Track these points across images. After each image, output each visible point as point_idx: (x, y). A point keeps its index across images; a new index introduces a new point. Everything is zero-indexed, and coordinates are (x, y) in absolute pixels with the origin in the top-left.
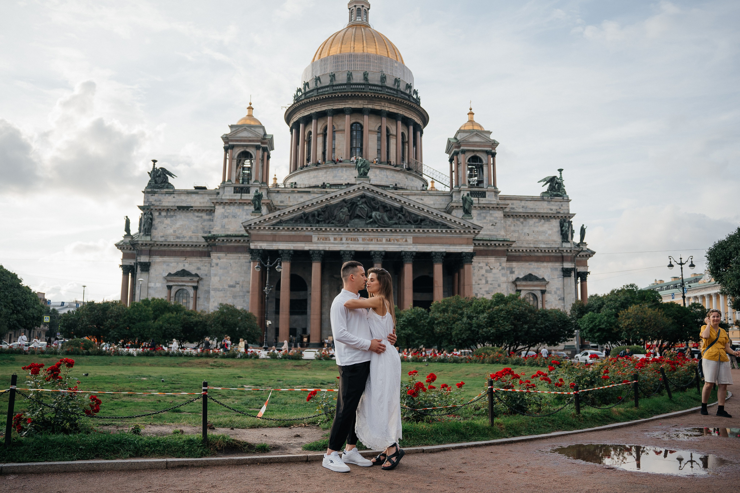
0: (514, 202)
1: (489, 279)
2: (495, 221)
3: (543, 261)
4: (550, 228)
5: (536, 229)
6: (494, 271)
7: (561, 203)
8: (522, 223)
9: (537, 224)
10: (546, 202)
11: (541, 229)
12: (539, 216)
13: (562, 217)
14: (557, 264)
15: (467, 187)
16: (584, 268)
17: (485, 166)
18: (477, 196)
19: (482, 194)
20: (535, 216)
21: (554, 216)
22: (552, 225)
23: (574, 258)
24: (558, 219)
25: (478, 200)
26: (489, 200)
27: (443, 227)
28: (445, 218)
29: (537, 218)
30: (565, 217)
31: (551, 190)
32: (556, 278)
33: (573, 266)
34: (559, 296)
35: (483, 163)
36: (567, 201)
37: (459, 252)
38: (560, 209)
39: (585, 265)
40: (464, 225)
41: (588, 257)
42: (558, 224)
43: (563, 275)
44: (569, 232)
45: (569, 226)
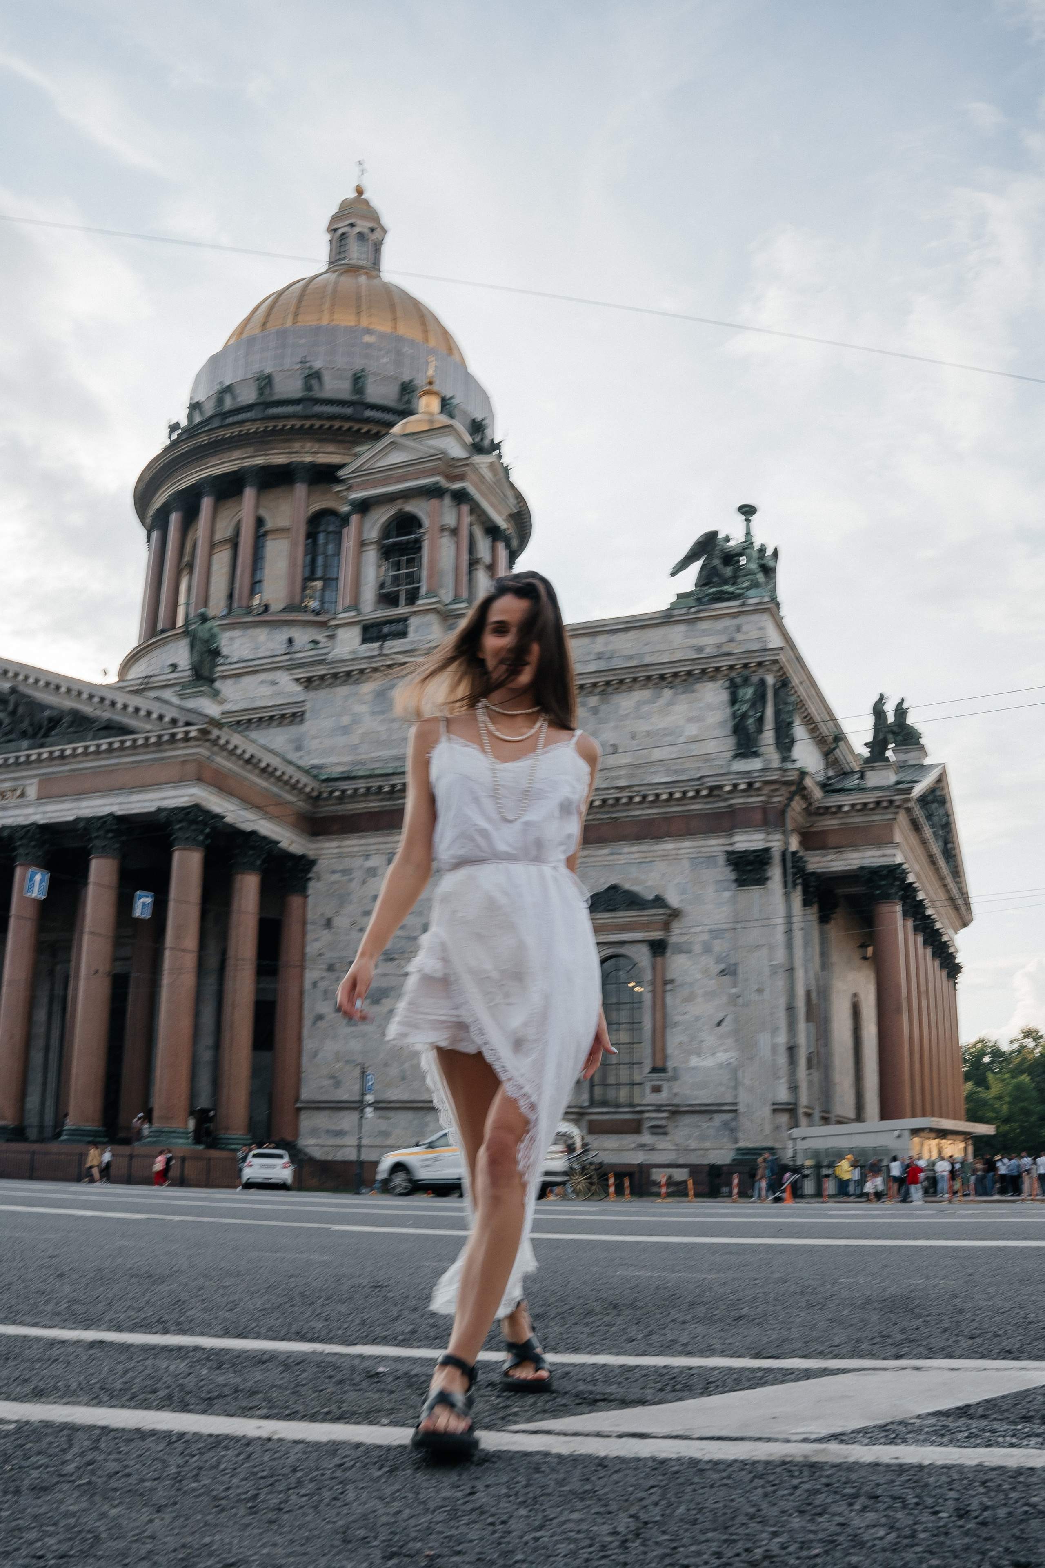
3: (659, 837)
4: (693, 714)
5: (643, 726)
7: (736, 622)
8: (595, 711)
9: (646, 708)
10: (681, 628)
11: (660, 723)
12: (649, 678)
13: (731, 667)
14: (713, 842)
15: (353, 613)
16: (878, 853)
17: (426, 537)
18: (383, 638)
19: (400, 626)
20: (635, 680)
21: (704, 671)
22: (701, 705)
23: (783, 813)
24: (719, 676)
25: (381, 648)
26: (414, 642)
27: (102, 733)
28: (113, 704)
29: (644, 687)
30: (746, 666)
31: (705, 585)
32: (710, 892)
33: (775, 843)
34: (719, 960)
35: (422, 531)
36: (759, 610)
37: (153, 809)
38: (731, 640)
39: (884, 840)
40: (161, 717)
41: (892, 810)
42: (724, 696)
43: (736, 881)
44: (761, 720)
45: (760, 697)
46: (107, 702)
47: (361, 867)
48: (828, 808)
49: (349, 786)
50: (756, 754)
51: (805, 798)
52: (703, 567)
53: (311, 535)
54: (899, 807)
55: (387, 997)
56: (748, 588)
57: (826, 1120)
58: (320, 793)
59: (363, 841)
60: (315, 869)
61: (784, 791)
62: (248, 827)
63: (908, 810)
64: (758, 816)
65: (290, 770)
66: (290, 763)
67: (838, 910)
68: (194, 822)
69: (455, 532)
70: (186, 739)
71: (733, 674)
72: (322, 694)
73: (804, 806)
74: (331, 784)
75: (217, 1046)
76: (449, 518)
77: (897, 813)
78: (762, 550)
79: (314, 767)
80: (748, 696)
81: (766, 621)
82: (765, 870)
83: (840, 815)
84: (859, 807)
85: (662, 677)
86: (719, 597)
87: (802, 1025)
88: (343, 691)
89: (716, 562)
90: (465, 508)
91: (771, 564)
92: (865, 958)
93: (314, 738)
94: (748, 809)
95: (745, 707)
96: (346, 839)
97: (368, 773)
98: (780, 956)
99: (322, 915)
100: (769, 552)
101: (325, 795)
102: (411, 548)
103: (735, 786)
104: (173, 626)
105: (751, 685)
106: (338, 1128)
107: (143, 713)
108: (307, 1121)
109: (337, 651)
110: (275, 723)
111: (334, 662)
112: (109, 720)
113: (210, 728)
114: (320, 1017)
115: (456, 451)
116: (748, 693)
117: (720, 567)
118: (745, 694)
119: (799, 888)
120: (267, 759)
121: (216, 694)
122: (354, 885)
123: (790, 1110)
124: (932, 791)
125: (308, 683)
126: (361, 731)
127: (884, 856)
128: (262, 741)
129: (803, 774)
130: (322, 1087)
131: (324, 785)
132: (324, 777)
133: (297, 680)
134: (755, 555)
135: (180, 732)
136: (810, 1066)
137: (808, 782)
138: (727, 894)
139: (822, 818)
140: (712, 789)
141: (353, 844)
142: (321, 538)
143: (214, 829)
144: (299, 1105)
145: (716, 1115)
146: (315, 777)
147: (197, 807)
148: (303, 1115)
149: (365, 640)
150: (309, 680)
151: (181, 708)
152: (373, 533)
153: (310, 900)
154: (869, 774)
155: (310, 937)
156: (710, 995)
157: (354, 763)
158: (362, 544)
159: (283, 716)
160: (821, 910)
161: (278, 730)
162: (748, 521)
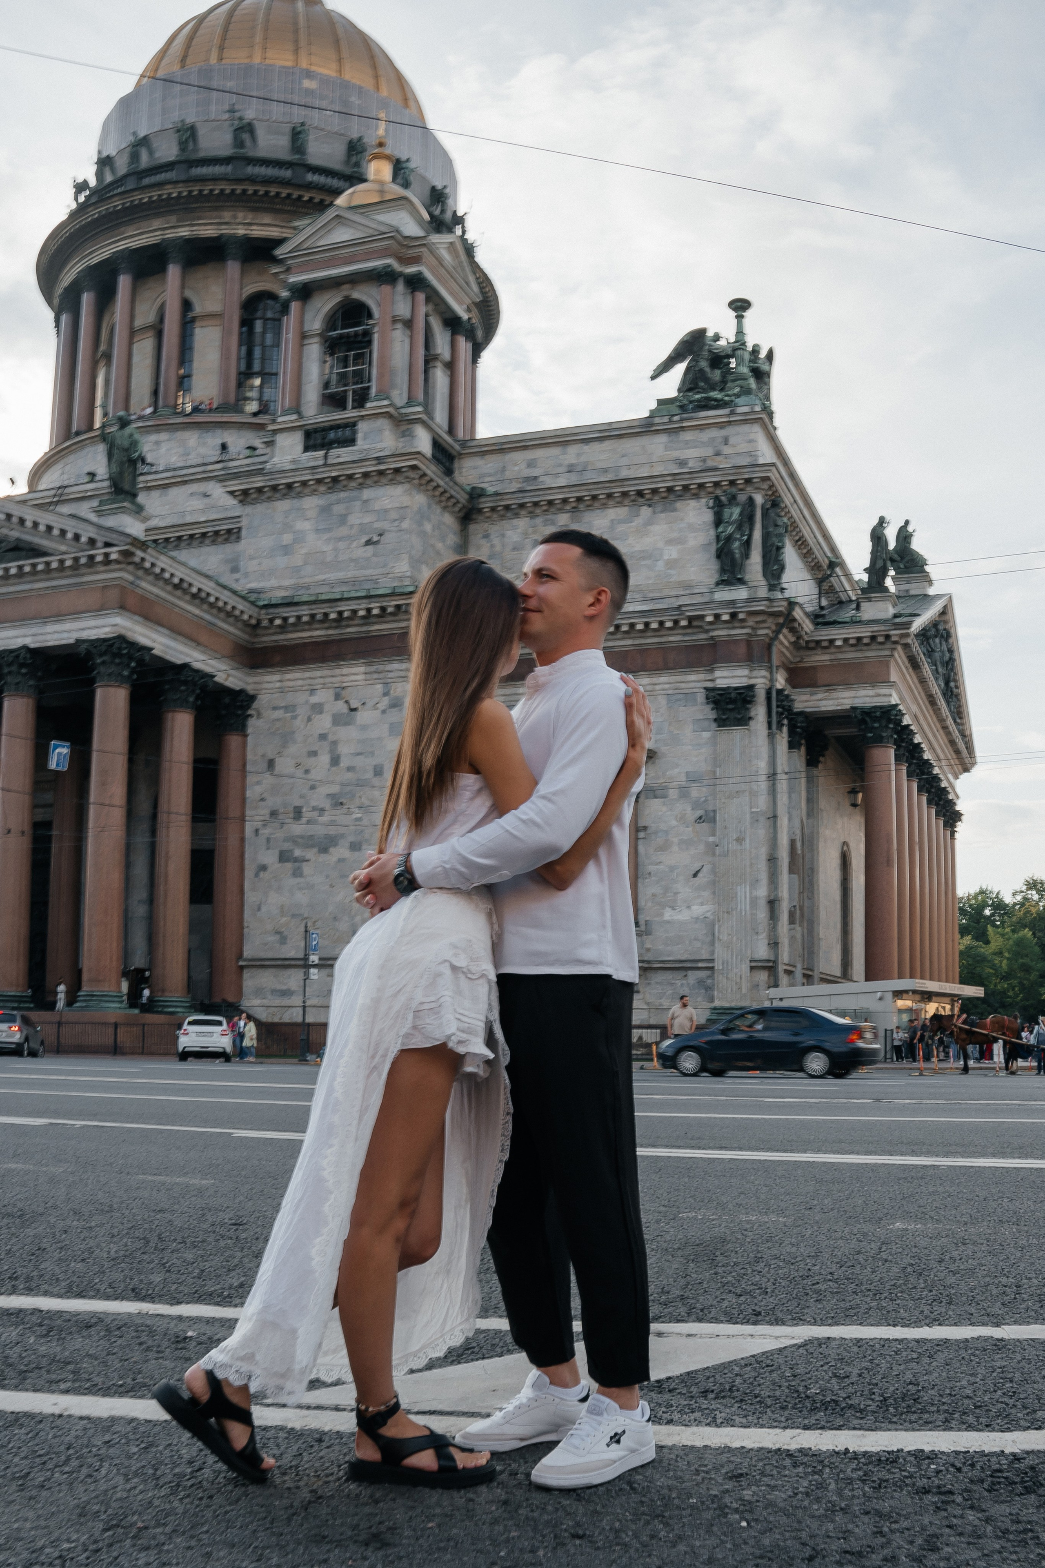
0: (539, 453)
1: (344, 750)
2: (377, 525)
4: (675, 535)
6: (364, 716)
7: (725, 432)
10: (663, 438)
11: (636, 544)
12: (625, 494)
13: (717, 484)
14: (693, 677)
15: (294, 417)
16: (871, 692)
17: (376, 329)
18: (327, 445)
19: (348, 432)
20: (610, 496)
21: (686, 488)
22: (683, 525)
23: (769, 647)
24: (702, 493)
25: (326, 457)
26: (362, 451)
27: (10, 554)
28: (22, 521)
29: (620, 504)
30: (732, 483)
31: (690, 390)
32: (688, 732)
33: (759, 679)
34: (696, 805)
35: (371, 322)
36: (748, 420)
37: (72, 641)
38: (718, 454)
39: (880, 679)
40: (77, 537)
41: (889, 645)
42: (708, 516)
43: (715, 720)
44: (748, 544)
45: (748, 518)
46: (15, 520)
47: (307, 702)
48: (818, 642)
49: (291, 614)
50: (741, 582)
51: (793, 630)
52: (688, 370)
53: (247, 323)
54: (896, 643)
55: (336, 845)
56: (738, 396)
57: (808, 978)
58: (259, 622)
59: (307, 674)
60: (255, 705)
61: (771, 622)
62: (178, 659)
63: (906, 646)
64: (742, 650)
65: (225, 596)
66: (224, 587)
67: (827, 753)
68: (119, 655)
69: (409, 324)
70: (107, 561)
71: (718, 492)
72: (260, 508)
73: (793, 639)
74: (271, 611)
75: (151, 900)
76: (403, 308)
77: (893, 649)
78: (755, 351)
79: (251, 591)
80: (735, 516)
81: (757, 433)
82: (748, 709)
83: (832, 650)
84: (852, 642)
85: (640, 494)
86: (706, 405)
87: (784, 877)
88: (283, 505)
89: (704, 364)
90: (421, 297)
91: (765, 367)
92: (854, 805)
93: (252, 558)
94: (731, 642)
95: (730, 529)
96: (288, 672)
97: (313, 598)
98: (762, 803)
99: (263, 756)
100: (763, 354)
101: (265, 623)
102: (360, 342)
103: (717, 616)
104: (90, 428)
105: (738, 505)
106: (284, 988)
107: (56, 532)
108: (251, 981)
109: (276, 460)
110: (207, 541)
111: (271, 473)
112: (18, 539)
113: (133, 549)
114: (264, 868)
115: (411, 229)
116: (735, 513)
117: (708, 370)
118: (732, 514)
119: (785, 729)
120: (198, 583)
121: (139, 510)
122: (298, 722)
123: (770, 967)
124: (935, 624)
125: (244, 496)
126: (304, 551)
127: (879, 695)
128: (193, 563)
129: (792, 604)
130: (266, 944)
131: (263, 611)
132: (261, 603)
133: (231, 493)
134: (747, 357)
135: (99, 554)
136: (792, 921)
137: (798, 613)
138: (706, 735)
139: (810, 653)
140: (691, 619)
141: (296, 677)
142: (258, 326)
143: (141, 662)
144: (241, 963)
145: (690, 973)
146: (253, 603)
147: (121, 638)
148: (246, 974)
149: (306, 449)
150: (245, 492)
151: (99, 527)
152: (315, 321)
153: (249, 739)
154: (864, 606)
155: (250, 779)
156: (685, 844)
157: (296, 587)
158: (304, 336)
159: (217, 533)
160: (809, 752)
161: (212, 549)
162: (740, 318)
